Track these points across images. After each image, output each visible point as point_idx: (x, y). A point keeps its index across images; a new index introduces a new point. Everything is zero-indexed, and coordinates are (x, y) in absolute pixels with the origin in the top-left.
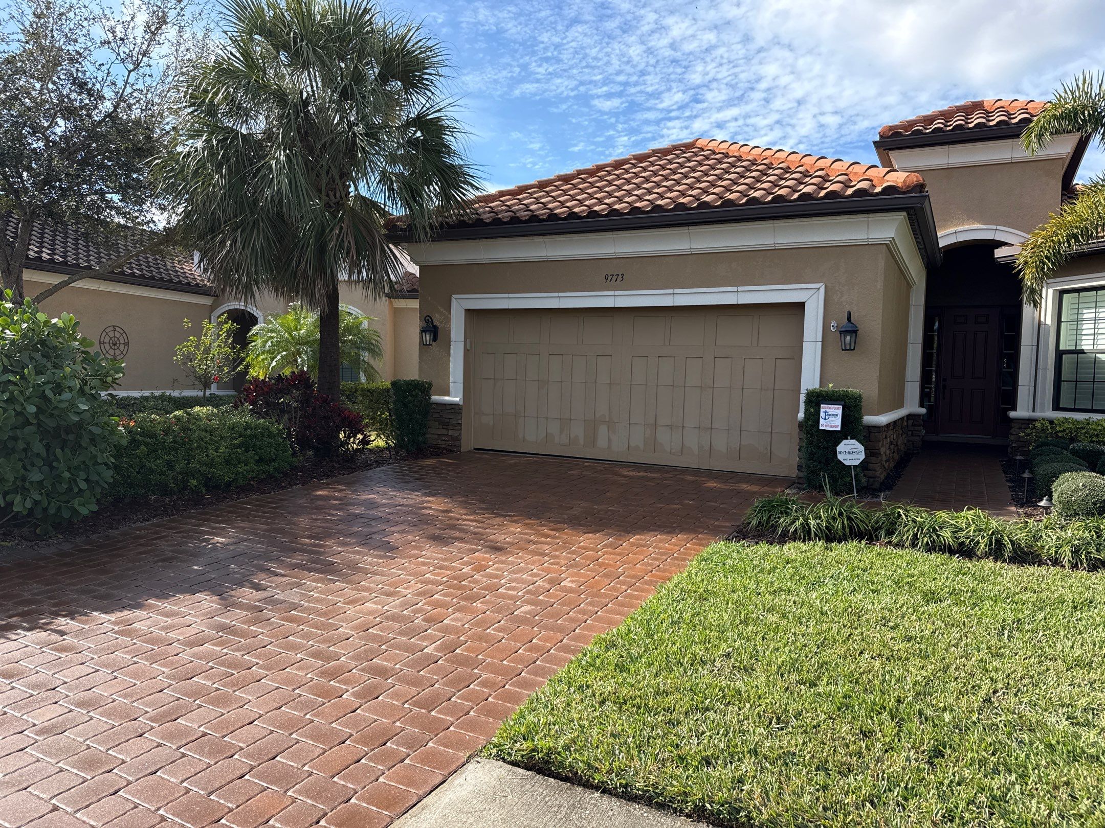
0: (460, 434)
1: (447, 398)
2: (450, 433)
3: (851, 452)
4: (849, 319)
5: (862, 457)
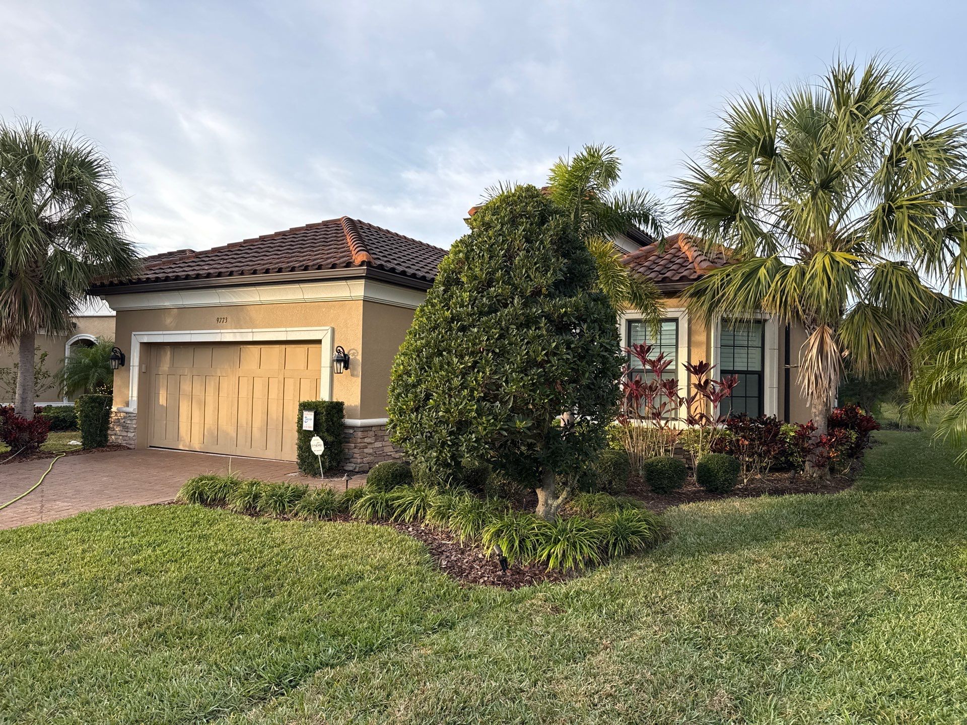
0: (135, 436)
1: (127, 408)
2: (129, 435)
3: (317, 446)
4: (339, 352)
5: (322, 448)
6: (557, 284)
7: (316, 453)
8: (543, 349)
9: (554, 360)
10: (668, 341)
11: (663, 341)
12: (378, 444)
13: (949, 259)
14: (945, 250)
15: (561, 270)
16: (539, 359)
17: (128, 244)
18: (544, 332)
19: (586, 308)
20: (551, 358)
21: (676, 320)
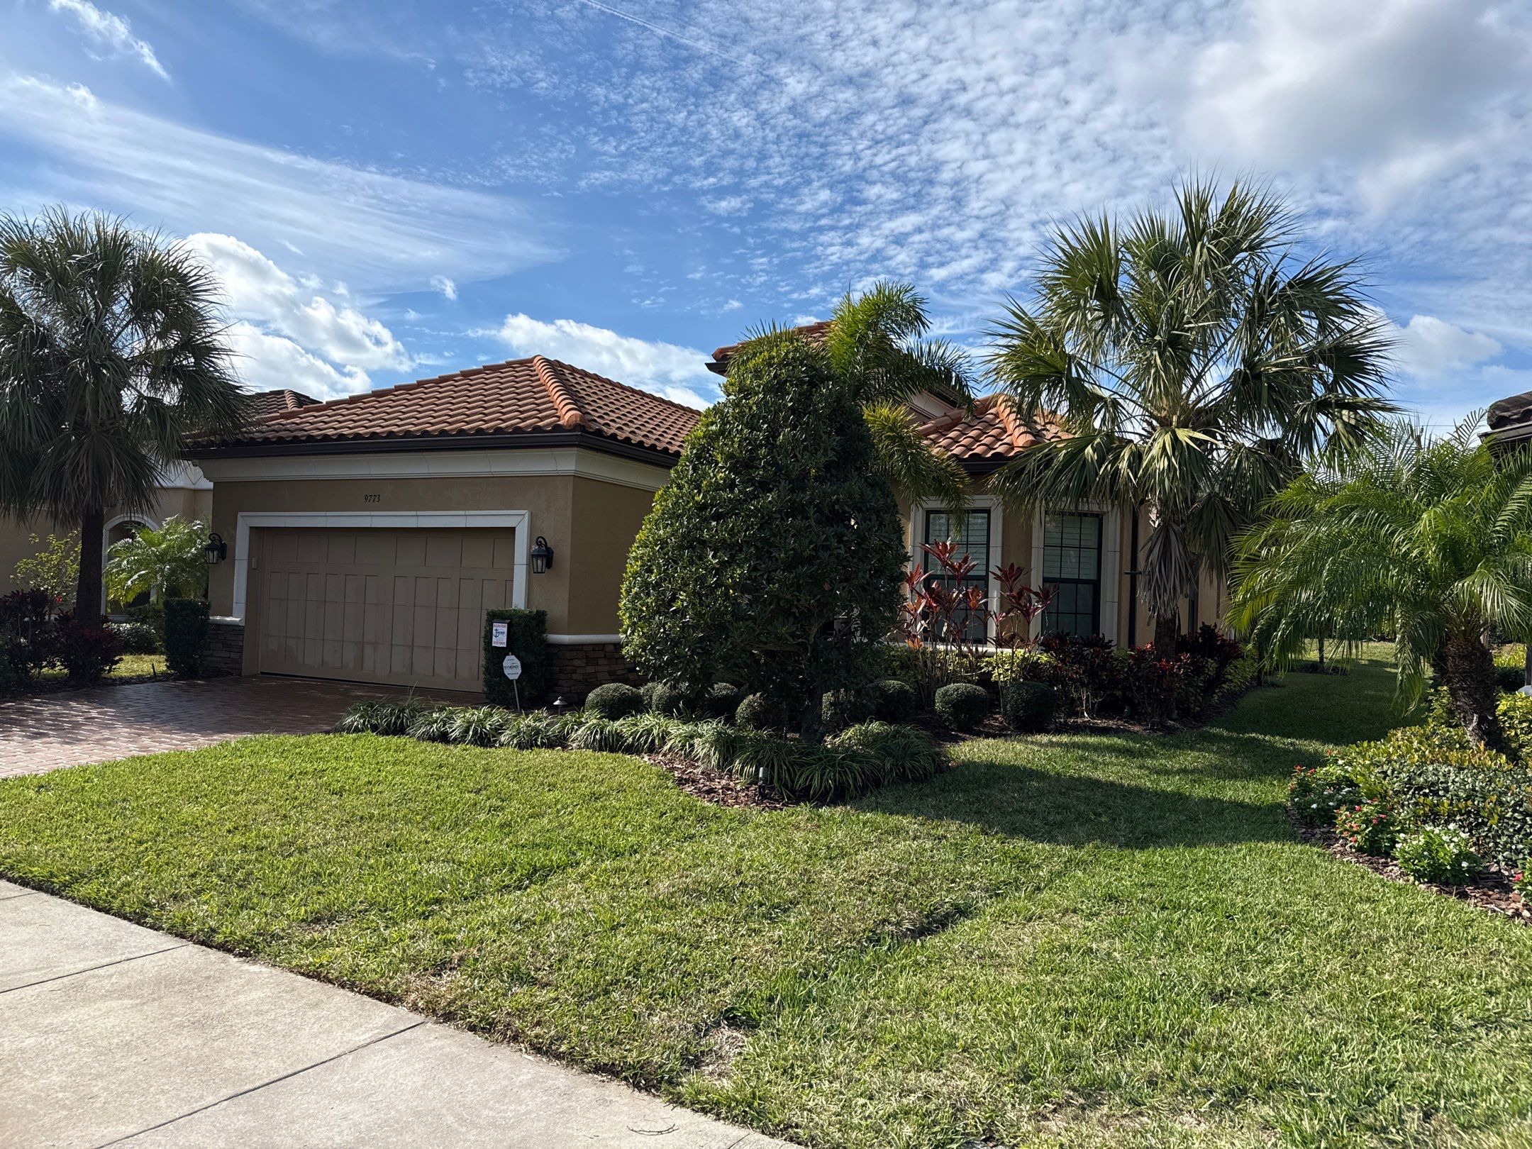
0: (241, 657)
1: (228, 619)
2: (232, 655)
3: (512, 667)
4: (539, 544)
5: (519, 671)
6: (828, 466)
7: (511, 677)
8: (810, 543)
9: (824, 555)
10: (977, 539)
11: (971, 539)
12: (590, 669)
13: (1322, 439)
14: (1317, 427)
15: (833, 449)
16: (806, 554)
17: (238, 388)
18: (813, 524)
19: (862, 495)
20: (821, 553)
21: (988, 511)
